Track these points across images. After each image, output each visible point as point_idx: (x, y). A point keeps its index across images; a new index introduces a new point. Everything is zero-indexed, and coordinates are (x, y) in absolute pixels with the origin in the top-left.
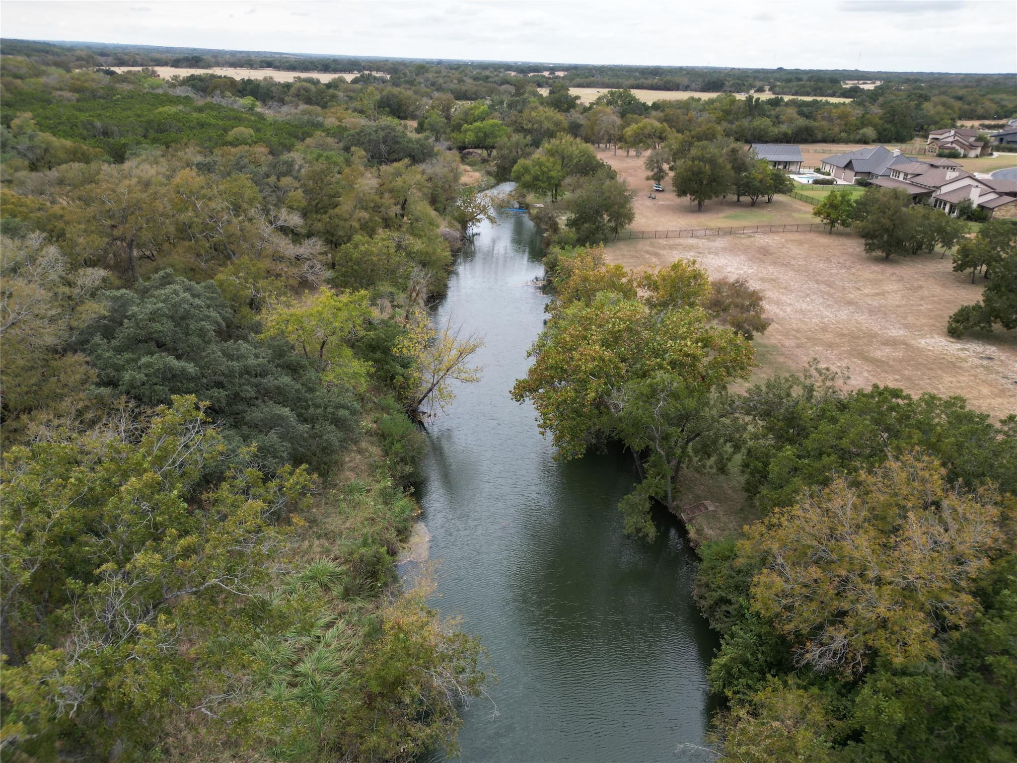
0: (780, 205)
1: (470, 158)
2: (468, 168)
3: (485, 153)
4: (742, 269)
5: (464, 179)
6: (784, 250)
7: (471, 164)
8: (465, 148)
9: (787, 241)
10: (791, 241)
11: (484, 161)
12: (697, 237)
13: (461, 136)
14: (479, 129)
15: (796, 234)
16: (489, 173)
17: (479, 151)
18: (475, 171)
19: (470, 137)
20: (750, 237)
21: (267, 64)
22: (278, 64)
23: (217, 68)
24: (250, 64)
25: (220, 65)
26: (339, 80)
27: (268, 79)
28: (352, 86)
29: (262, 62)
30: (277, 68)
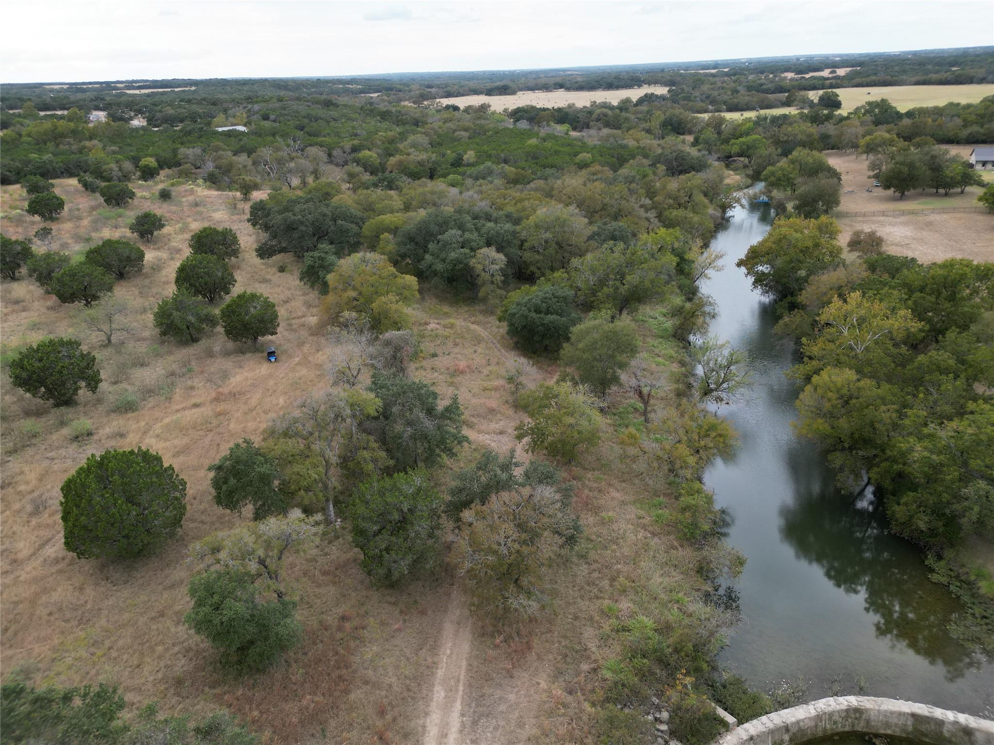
1: (734, 165)
2: (731, 172)
3: (746, 160)
5: (727, 181)
7: (735, 170)
8: (730, 157)
11: (745, 167)
13: (729, 147)
14: (744, 143)
16: (748, 176)
17: (742, 159)
18: (736, 174)
19: (735, 149)
20: (926, 215)
21: (560, 86)
22: (569, 86)
23: (520, 93)
24: (546, 87)
25: (521, 90)
26: (627, 101)
27: (570, 106)
28: (640, 108)
29: (555, 84)
30: (568, 89)
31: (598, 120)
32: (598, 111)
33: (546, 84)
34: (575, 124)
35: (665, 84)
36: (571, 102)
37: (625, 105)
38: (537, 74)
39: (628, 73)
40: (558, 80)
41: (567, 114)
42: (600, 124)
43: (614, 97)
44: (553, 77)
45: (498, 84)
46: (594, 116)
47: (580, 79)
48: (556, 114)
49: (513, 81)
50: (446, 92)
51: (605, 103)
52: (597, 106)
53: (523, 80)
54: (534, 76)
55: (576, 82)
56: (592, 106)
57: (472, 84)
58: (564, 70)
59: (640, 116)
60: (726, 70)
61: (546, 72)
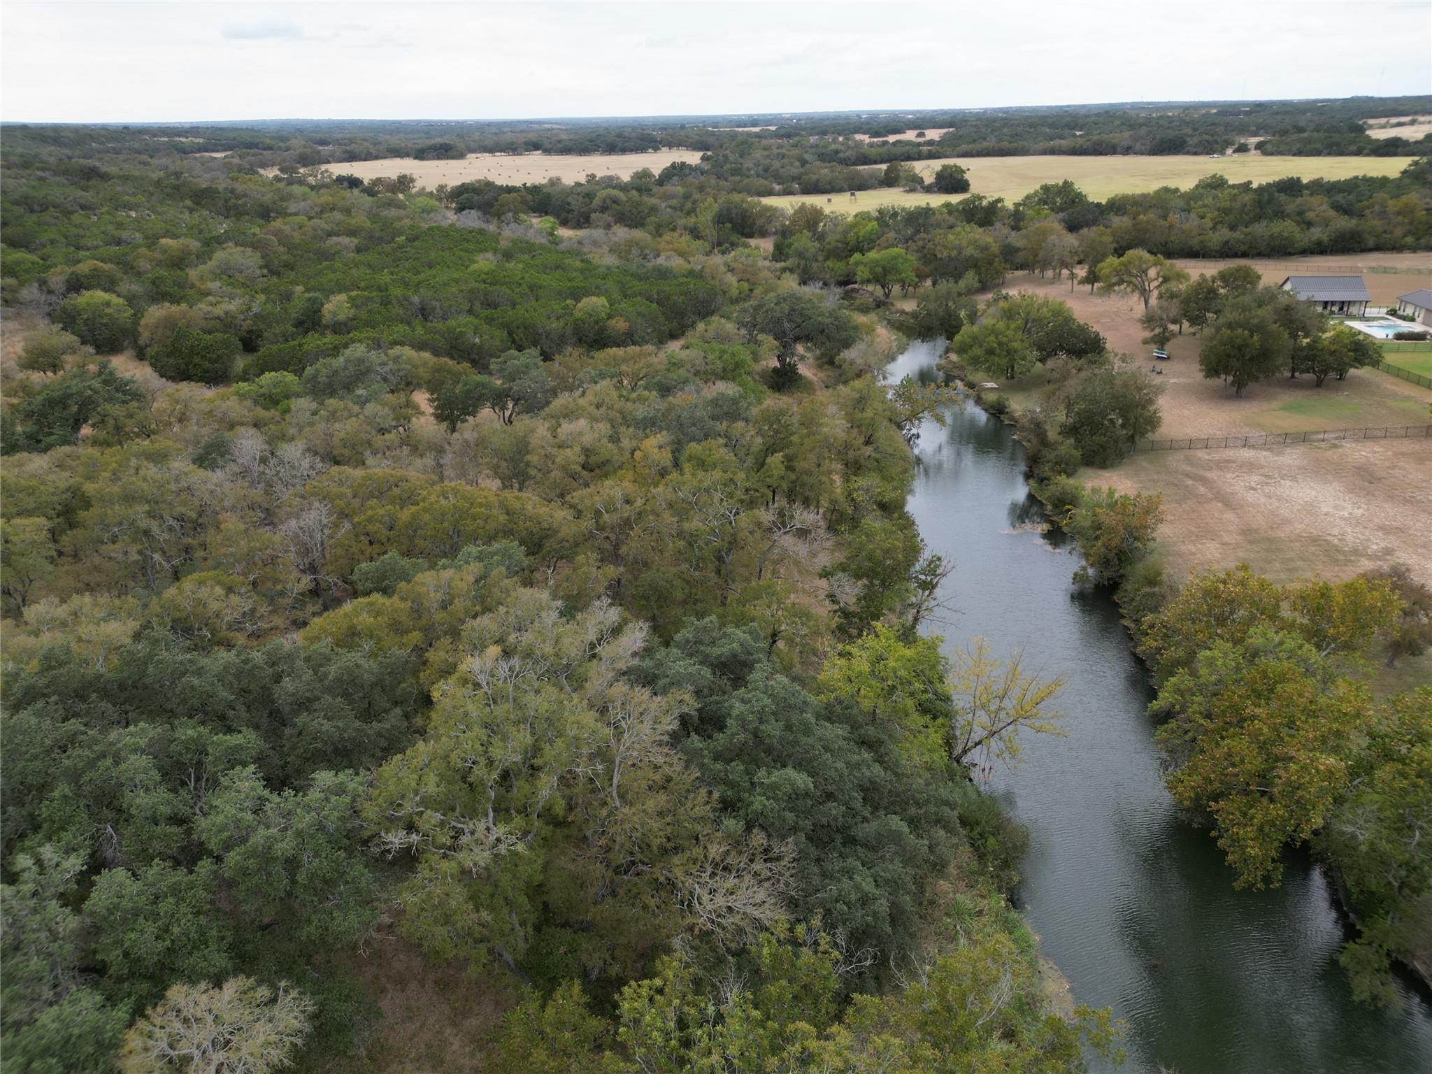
0: (1360, 384)
1: (858, 299)
4: (1344, 508)
6: (1396, 472)
7: (865, 310)
8: (848, 282)
9: (1396, 454)
10: (1404, 454)
12: (1253, 447)
14: (876, 262)
15: (1406, 441)
17: (870, 287)
19: (862, 272)
20: (1335, 446)
21: (534, 146)
22: (548, 146)
23: (471, 156)
24: (512, 148)
25: (473, 151)
26: (644, 174)
27: (554, 182)
28: (669, 188)
29: (526, 144)
30: (548, 151)
31: (604, 209)
32: (604, 193)
33: (512, 143)
34: (564, 215)
35: (695, 147)
36: (554, 174)
37: (642, 181)
38: (499, 127)
39: (634, 129)
40: (532, 137)
41: (548, 196)
42: (607, 217)
43: (624, 167)
44: (522, 131)
45: (438, 140)
46: (596, 202)
47: (564, 137)
48: (529, 197)
49: (460, 136)
50: (346, 152)
51: (610, 178)
52: (598, 183)
53: (476, 136)
54: (494, 130)
55: (559, 142)
56: (588, 181)
57: (394, 141)
58: (540, 122)
59: (674, 202)
60: (773, 128)
61: (512, 125)
